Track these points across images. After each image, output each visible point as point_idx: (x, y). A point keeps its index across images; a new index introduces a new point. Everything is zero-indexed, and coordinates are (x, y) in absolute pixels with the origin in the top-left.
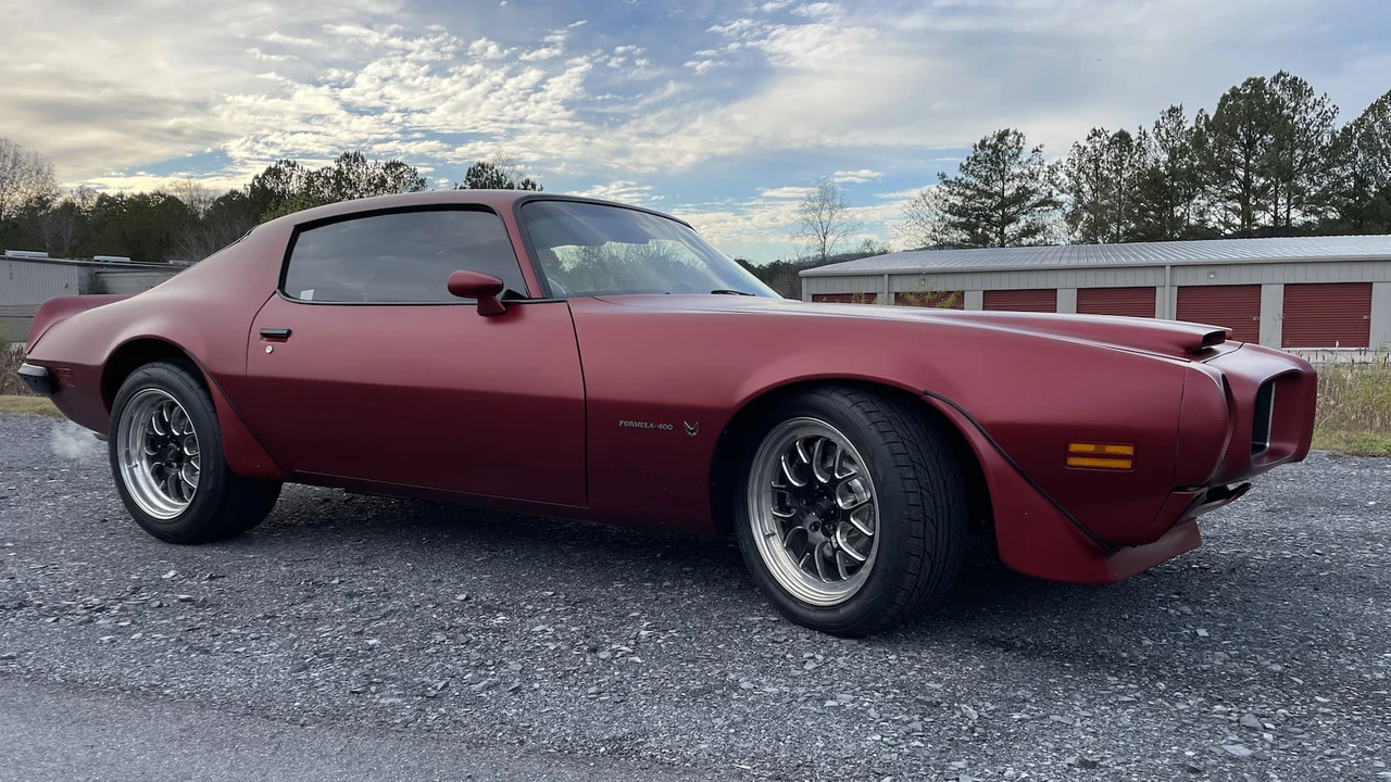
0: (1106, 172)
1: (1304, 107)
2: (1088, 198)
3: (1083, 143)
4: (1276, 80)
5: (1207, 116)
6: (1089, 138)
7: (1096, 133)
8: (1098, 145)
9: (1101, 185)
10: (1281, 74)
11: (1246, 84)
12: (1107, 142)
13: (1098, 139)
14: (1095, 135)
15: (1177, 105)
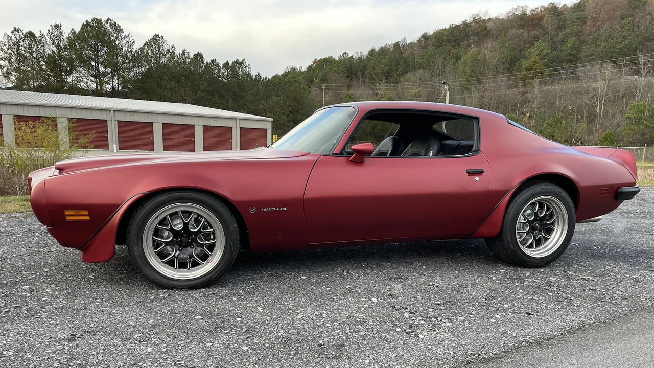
0: (24, 52)
1: (120, 38)
2: (15, 65)
3: (10, 35)
4: (107, 21)
5: (75, 32)
6: (12, 32)
7: (16, 30)
8: (17, 36)
9: (22, 59)
10: (109, 19)
11: (93, 20)
12: (22, 36)
13: (17, 33)
14: (15, 31)
15: (58, 23)
